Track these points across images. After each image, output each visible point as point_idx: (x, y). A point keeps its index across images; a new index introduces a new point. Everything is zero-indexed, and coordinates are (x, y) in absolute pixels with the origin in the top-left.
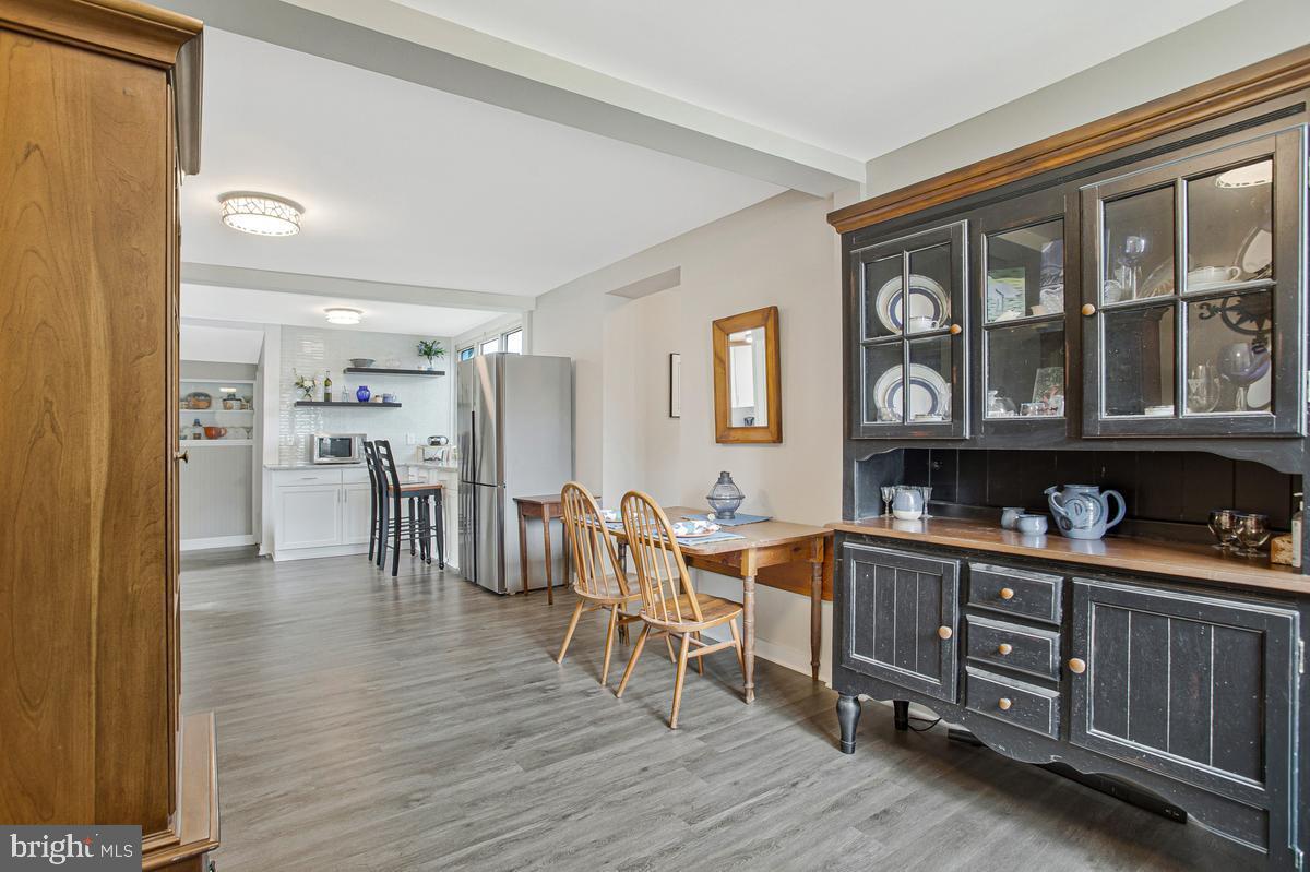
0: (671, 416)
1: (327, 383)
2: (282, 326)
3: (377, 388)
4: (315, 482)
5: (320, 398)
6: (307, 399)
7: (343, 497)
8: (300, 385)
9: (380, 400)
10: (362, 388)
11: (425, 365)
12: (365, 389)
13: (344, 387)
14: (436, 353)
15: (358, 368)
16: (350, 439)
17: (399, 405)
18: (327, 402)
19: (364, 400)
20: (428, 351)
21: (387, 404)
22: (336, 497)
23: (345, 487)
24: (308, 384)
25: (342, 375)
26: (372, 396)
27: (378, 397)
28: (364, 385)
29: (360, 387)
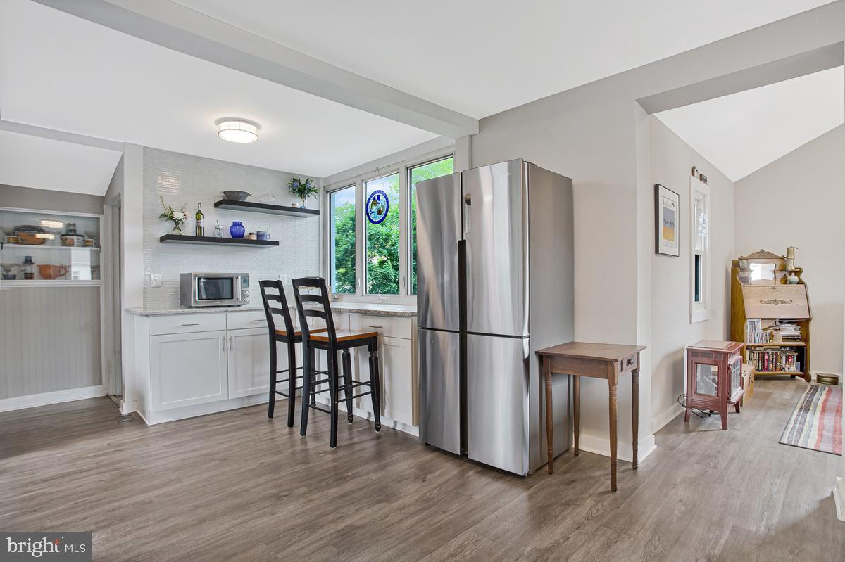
0: (657, 251)
1: (199, 216)
2: (145, 148)
3: (252, 224)
4: (196, 328)
5: (190, 232)
6: (176, 232)
7: (228, 344)
8: (169, 217)
9: (254, 237)
10: (235, 224)
11: (299, 203)
12: (240, 225)
13: (217, 222)
14: (310, 191)
15: (232, 200)
16: (231, 279)
17: (276, 243)
18: (199, 236)
19: (237, 238)
20: (301, 188)
21: (264, 241)
22: (220, 347)
23: (230, 334)
24: (178, 215)
25: (213, 209)
26: (246, 234)
27: (253, 234)
28: (238, 220)
29: (234, 223)
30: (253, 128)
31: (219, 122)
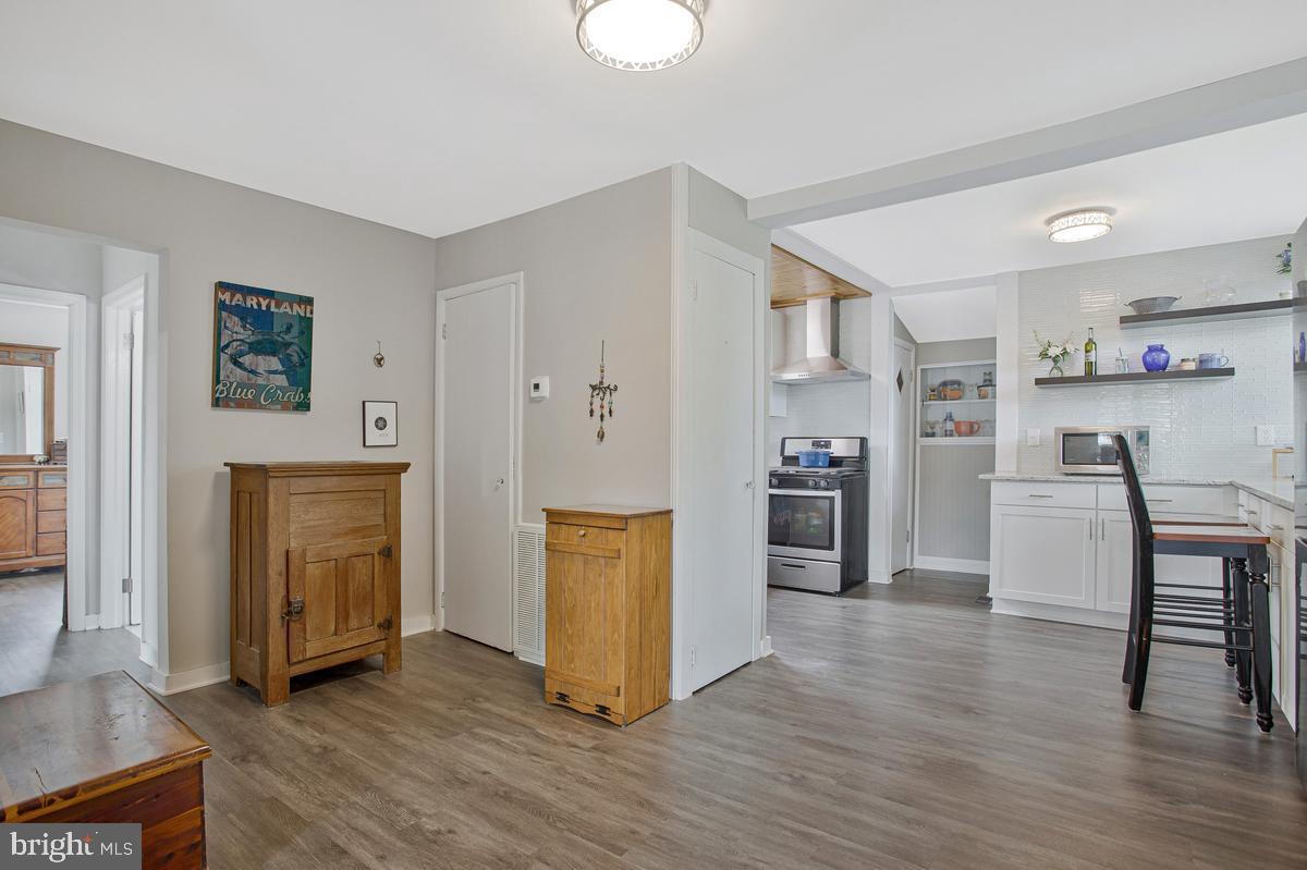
1: (1090, 345)
2: (1021, 274)
3: (1182, 346)
4: (1051, 503)
5: (1080, 371)
6: (1056, 374)
7: (1096, 532)
8: (1042, 352)
9: (1191, 366)
10: (1151, 349)
12: (1161, 349)
13: (1121, 350)
15: (1144, 314)
17: (1231, 372)
18: (1091, 377)
19: (1156, 368)
21: (1207, 371)
23: (1102, 515)
24: (1056, 350)
25: (1116, 331)
26: (1174, 361)
27: (1188, 360)
28: (1156, 342)
29: (1149, 347)
30: (1103, 217)
31: (1050, 221)
